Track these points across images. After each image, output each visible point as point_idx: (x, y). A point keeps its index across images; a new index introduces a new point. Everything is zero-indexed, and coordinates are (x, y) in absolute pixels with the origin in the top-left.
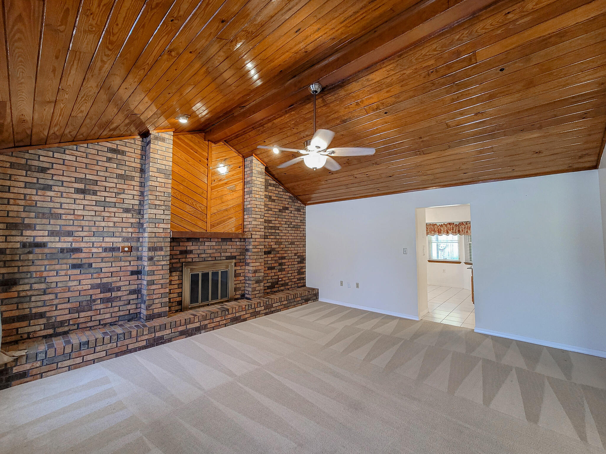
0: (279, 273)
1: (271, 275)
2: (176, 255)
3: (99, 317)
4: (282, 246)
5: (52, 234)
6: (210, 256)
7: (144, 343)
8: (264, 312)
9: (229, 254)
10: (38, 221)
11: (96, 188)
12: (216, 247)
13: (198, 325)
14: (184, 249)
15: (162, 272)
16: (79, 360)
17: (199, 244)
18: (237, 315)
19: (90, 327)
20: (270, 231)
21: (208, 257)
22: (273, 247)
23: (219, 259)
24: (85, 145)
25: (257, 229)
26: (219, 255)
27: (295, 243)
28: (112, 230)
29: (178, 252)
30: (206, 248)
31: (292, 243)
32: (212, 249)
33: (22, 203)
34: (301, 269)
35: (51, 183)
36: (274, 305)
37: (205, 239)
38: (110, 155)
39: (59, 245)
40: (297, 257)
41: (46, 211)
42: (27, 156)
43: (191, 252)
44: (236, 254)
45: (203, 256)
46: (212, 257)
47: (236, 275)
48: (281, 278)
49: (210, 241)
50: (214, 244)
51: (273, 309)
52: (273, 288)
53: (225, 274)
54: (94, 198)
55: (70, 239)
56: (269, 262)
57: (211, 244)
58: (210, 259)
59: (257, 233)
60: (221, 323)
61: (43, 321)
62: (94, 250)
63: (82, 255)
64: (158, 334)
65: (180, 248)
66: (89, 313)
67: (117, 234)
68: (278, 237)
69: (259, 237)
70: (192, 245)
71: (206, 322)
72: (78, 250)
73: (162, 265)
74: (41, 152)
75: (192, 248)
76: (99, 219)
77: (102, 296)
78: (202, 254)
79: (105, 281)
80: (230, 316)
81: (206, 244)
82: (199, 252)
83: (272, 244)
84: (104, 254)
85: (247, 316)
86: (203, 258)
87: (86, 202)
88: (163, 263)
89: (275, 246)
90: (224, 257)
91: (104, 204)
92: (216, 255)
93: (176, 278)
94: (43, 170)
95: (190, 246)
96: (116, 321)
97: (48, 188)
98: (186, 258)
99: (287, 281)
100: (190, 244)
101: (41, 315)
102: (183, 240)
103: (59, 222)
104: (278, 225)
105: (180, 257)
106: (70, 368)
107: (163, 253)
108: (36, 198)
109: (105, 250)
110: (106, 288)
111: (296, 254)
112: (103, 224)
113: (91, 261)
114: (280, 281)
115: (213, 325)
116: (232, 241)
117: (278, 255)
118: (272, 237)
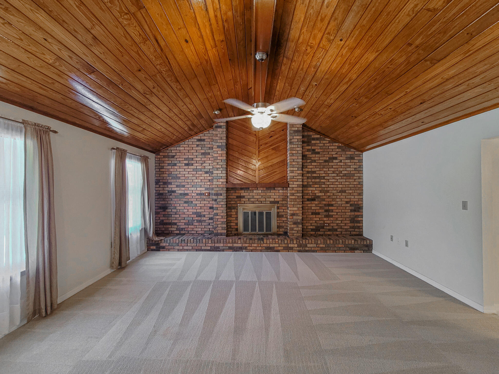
0: (325, 219)
1: (315, 219)
2: (234, 198)
3: (196, 229)
4: (328, 194)
5: (177, 186)
6: (257, 201)
7: (209, 248)
8: (298, 249)
9: (273, 200)
10: (172, 181)
11: (193, 162)
12: (262, 194)
13: (240, 245)
14: (239, 195)
15: (222, 209)
16: (181, 248)
17: (249, 191)
18: (271, 245)
19: (193, 234)
20: (313, 180)
21: (256, 201)
22: (317, 194)
23: (264, 202)
24: (188, 141)
25: (294, 179)
26: (264, 200)
27: (347, 191)
28: (200, 184)
29: (235, 197)
30: (254, 194)
31: (342, 191)
32: (259, 195)
33: (167, 173)
34: (355, 217)
35: (176, 162)
36: (308, 245)
37: (253, 188)
38: (198, 143)
39: (180, 192)
40: (349, 205)
41: (175, 176)
42: (168, 151)
43: (244, 197)
44: (279, 200)
46: (259, 201)
47: (279, 216)
48: (328, 224)
49: (257, 190)
50: (260, 192)
51: (307, 249)
52: (317, 231)
53: (269, 215)
54: (192, 167)
55: (183, 189)
56: (313, 208)
57: (258, 192)
58: (257, 202)
59: (295, 183)
60: (257, 248)
61: (176, 226)
62: (193, 194)
63: (189, 197)
64: (217, 245)
65: (237, 194)
66: (192, 227)
67: (202, 186)
68: (323, 186)
69: (296, 186)
70: (244, 193)
71: (247, 245)
72: (187, 194)
73: (222, 205)
74: (172, 148)
75: (244, 194)
76: (194, 178)
77: (197, 218)
78: (251, 198)
79: (198, 211)
80: (265, 245)
81: (254, 191)
82: (249, 197)
83: (316, 192)
84: (197, 197)
85: (280, 248)
86: (252, 201)
87: (189, 170)
88: (222, 203)
89: (320, 194)
90: (268, 202)
91: (196, 170)
92: (262, 200)
93: (234, 213)
94: (173, 157)
95: (243, 193)
96: (203, 233)
97: (175, 165)
98: (240, 201)
99: (336, 227)
100: (243, 191)
101: (175, 224)
102: (238, 189)
103: (180, 181)
104: (324, 175)
105: (236, 200)
106: (179, 250)
107: (222, 197)
108: (172, 170)
109: (198, 194)
110: (199, 215)
111: (347, 203)
112: (196, 181)
113: (192, 200)
114: (326, 226)
115: (251, 248)
116: (275, 190)
117: (324, 202)
118: (316, 186)
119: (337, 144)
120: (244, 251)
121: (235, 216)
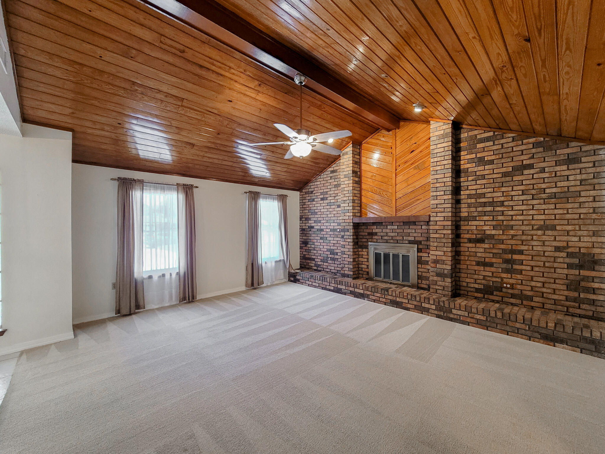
0: (504, 275)
1: (484, 273)
2: (365, 236)
3: (330, 268)
4: (512, 232)
5: (315, 222)
6: (392, 239)
7: (332, 288)
8: (436, 312)
9: (413, 239)
10: (311, 216)
11: (327, 196)
12: (398, 231)
13: (362, 292)
14: (370, 231)
15: (348, 247)
16: (311, 283)
17: (382, 227)
19: (327, 272)
20: (480, 209)
21: (390, 240)
22: (488, 232)
23: (401, 242)
24: (323, 174)
25: (439, 209)
26: (401, 238)
27: (558, 228)
28: (333, 218)
29: (366, 234)
30: (388, 231)
31: (544, 228)
32: (394, 232)
33: (308, 209)
34: (583, 280)
35: (314, 197)
36: (454, 311)
37: (387, 223)
38: (331, 175)
39: (317, 227)
40: (564, 254)
41: (313, 211)
42: (308, 187)
43: (376, 234)
44: (421, 239)
45: (386, 238)
46: (394, 240)
47: (420, 261)
48: (512, 285)
49: (392, 225)
50: (396, 227)
51: (452, 316)
52: (487, 294)
53: (406, 258)
54: (327, 201)
55: (320, 224)
56: (479, 255)
57: (393, 227)
58: (392, 241)
59: (439, 214)
60: (381, 299)
61: (314, 262)
62: (327, 230)
63: (324, 233)
65: (368, 231)
66: (327, 264)
67: (335, 221)
68: (500, 218)
69: (442, 219)
70: (377, 229)
71: (369, 293)
72: (322, 230)
73: (349, 242)
74: (311, 184)
75: (377, 231)
76: (328, 213)
77: (330, 256)
78: (384, 236)
79: (332, 248)
80: (390, 297)
81: (389, 227)
82: (382, 234)
83: (485, 228)
84: (331, 233)
85: (409, 306)
86: (385, 239)
87: (324, 205)
88: (349, 240)
89: (493, 232)
90: (406, 241)
91: (329, 204)
92: (398, 238)
93: (366, 253)
94: (312, 192)
95: (375, 229)
96: (336, 273)
97: (313, 200)
98: (372, 239)
99: (530, 293)
100: (375, 227)
101: (314, 259)
102: (370, 224)
103: (317, 216)
104: (502, 199)
105: (367, 237)
106: (309, 285)
107: (348, 234)
108: (311, 206)
109: (331, 230)
110: (332, 252)
111: (558, 249)
112: (330, 216)
113: (327, 236)
114: (506, 288)
115: (374, 298)
116: (415, 225)
117: (502, 246)
118: (486, 218)
119: (532, 140)
120: (366, 299)
121: (366, 257)
